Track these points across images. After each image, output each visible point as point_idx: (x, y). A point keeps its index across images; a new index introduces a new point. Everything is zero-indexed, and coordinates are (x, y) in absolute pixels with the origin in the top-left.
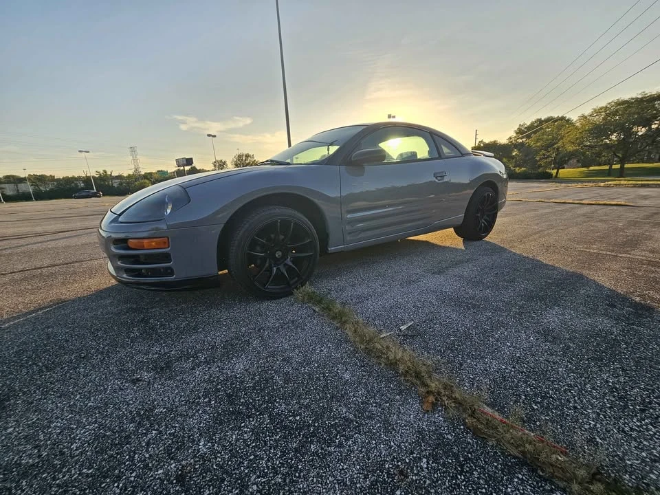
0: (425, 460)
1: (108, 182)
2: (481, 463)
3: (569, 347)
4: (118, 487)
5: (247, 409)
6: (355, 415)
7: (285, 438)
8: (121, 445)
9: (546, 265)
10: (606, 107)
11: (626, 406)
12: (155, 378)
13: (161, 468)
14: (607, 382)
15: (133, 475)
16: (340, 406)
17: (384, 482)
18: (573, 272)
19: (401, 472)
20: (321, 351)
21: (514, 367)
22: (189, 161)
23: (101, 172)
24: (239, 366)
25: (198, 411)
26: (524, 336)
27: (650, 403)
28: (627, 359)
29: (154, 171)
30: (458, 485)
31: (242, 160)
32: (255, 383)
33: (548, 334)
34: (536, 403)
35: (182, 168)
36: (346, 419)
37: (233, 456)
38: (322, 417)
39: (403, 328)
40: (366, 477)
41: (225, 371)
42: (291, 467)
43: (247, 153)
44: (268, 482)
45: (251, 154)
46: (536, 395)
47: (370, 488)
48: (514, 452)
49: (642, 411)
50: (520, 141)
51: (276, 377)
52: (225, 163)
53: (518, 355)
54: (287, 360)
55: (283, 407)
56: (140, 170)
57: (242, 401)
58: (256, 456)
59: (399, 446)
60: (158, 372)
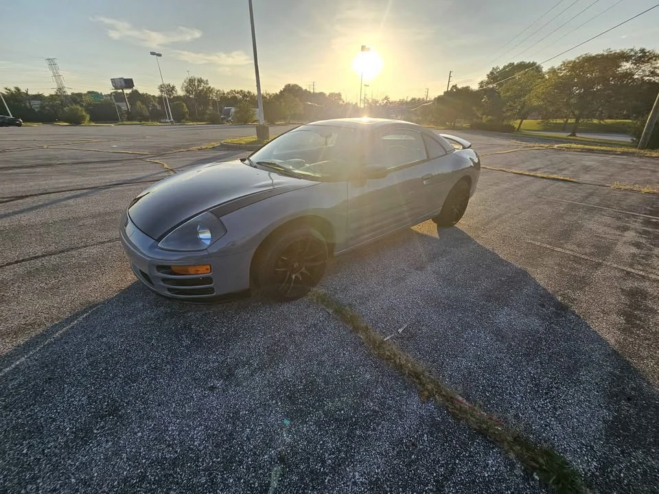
0: (426, 435)
1: (25, 104)
2: (457, 434)
3: (511, 345)
4: (243, 468)
5: (306, 407)
6: (379, 408)
7: (338, 427)
8: (230, 440)
9: (502, 260)
10: (575, 62)
11: (538, 391)
12: (226, 385)
13: (266, 453)
14: (530, 373)
15: (250, 460)
16: (368, 401)
17: (405, 451)
18: (520, 269)
19: (413, 444)
20: (344, 354)
21: (476, 364)
22: (129, 83)
23: (13, 90)
24: (287, 371)
25: (272, 411)
26: (483, 336)
27: (552, 387)
28: (544, 354)
29: (84, 92)
30: (445, 449)
31: (194, 85)
32: (304, 386)
33: (499, 334)
34: (488, 391)
35: (120, 91)
36: (374, 411)
37: (309, 443)
38: (358, 410)
39: (400, 331)
40: (394, 449)
41: (278, 376)
42: (348, 447)
43: (199, 77)
44: (337, 457)
45: (204, 79)
46: (488, 386)
47: (397, 455)
48: (475, 426)
49: (546, 393)
50: (491, 86)
51: (318, 380)
52: (173, 87)
53: (479, 353)
54: (321, 363)
55: (330, 404)
56: (66, 90)
57: (300, 401)
58: (324, 441)
59: (410, 428)
60: (225, 380)
